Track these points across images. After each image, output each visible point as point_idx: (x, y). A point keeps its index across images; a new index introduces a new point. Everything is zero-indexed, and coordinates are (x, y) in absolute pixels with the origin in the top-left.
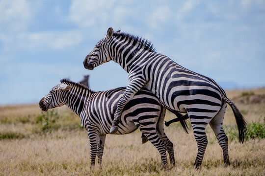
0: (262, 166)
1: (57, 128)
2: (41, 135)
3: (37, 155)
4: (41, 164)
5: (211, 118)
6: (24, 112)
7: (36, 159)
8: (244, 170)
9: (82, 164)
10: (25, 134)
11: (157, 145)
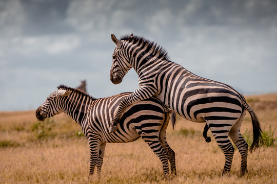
0: (268, 176)
1: (53, 136)
2: (37, 144)
3: (32, 164)
4: (37, 174)
5: (231, 125)
6: (18, 120)
7: (31, 168)
8: (249, 180)
9: (80, 173)
10: (20, 142)
11: (159, 154)
